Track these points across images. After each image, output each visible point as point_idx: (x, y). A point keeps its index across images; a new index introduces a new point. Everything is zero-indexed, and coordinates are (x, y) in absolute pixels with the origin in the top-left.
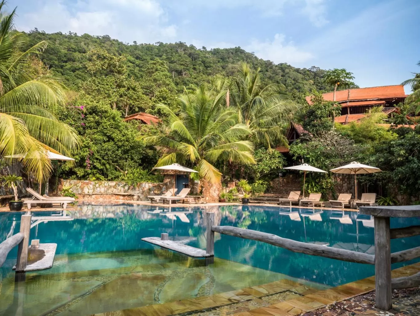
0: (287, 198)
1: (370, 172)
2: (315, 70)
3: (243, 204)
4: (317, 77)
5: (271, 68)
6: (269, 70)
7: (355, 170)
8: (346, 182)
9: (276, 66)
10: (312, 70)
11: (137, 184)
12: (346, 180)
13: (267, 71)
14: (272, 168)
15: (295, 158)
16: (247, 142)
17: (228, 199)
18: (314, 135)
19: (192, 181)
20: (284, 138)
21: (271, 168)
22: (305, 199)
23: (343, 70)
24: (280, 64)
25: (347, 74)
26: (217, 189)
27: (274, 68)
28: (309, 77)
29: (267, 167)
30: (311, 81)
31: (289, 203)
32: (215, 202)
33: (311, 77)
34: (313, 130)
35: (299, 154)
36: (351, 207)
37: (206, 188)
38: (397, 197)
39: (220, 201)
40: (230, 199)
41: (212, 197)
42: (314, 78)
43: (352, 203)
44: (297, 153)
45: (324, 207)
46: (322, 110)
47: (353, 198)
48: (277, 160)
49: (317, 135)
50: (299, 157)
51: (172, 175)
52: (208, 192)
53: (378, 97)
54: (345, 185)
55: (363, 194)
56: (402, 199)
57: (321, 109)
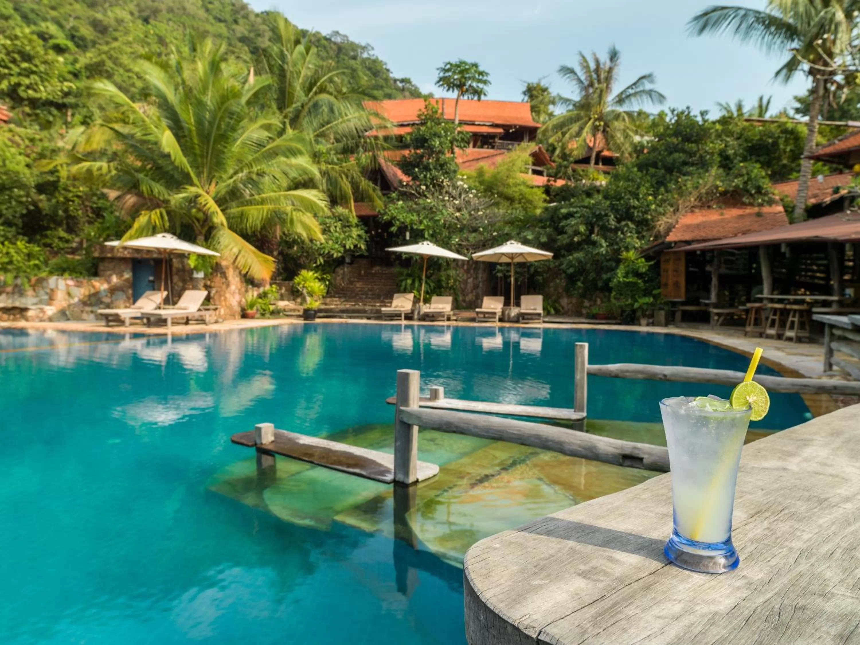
0: (390, 307)
1: (530, 259)
2: (339, 40)
3: (305, 320)
4: (342, 56)
5: (246, 17)
6: (241, 21)
7: (512, 256)
8: (471, 276)
9: (257, 15)
10: (333, 39)
11: (29, 280)
12: (472, 271)
13: (236, 22)
14: (348, 247)
15: (394, 229)
16: (314, 192)
17: (262, 311)
18: (427, 187)
19: (181, 273)
20: (374, 190)
21: (344, 246)
22: (425, 309)
23: (476, 65)
24: (266, 12)
25: (481, 73)
26: (237, 291)
27: (252, 18)
28: (327, 52)
29: (337, 246)
30: (330, 61)
31: (399, 315)
32: (235, 319)
33: (331, 53)
34: (425, 176)
35: (403, 223)
36: (506, 319)
37: (219, 289)
38: (561, 300)
39: (244, 316)
40: (264, 310)
41: (230, 307)
42: (337, 56)
43: (507, 312)
44: (398, 220)
45: (456, 320)
46: (442, 140)
47: (507, 303)
48: (355, 232)
49: (434, 186)
50: (403, 229)
51: (123, 260)
52: (223, 298)
53: (492, 120)
54: (470, 280)
55: (523, 297)
56: (568, 304)
57: (439, 137)
